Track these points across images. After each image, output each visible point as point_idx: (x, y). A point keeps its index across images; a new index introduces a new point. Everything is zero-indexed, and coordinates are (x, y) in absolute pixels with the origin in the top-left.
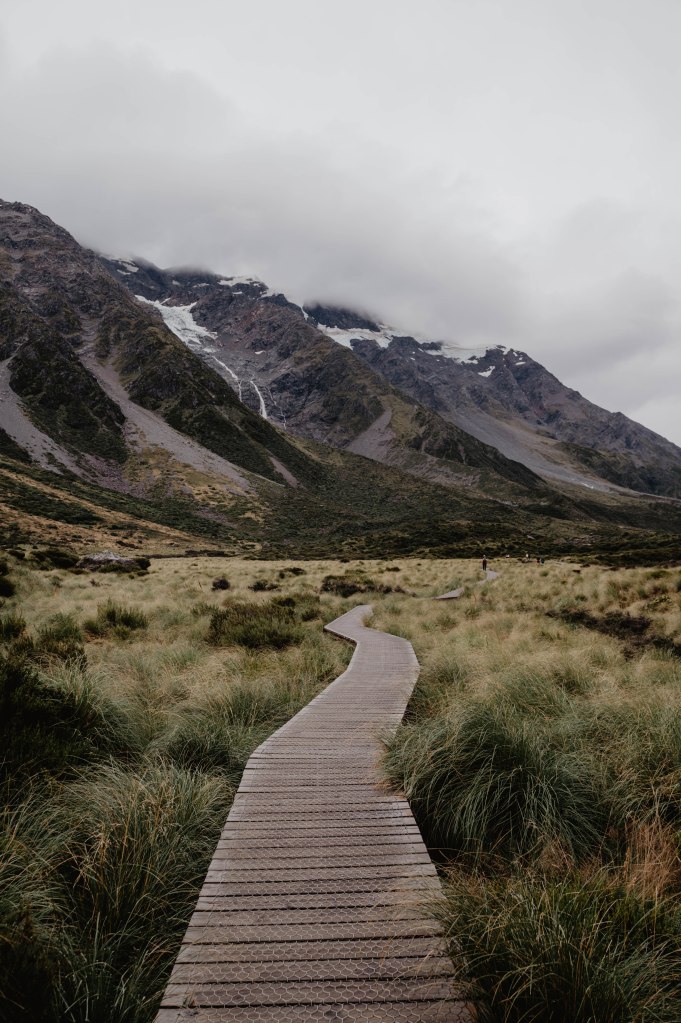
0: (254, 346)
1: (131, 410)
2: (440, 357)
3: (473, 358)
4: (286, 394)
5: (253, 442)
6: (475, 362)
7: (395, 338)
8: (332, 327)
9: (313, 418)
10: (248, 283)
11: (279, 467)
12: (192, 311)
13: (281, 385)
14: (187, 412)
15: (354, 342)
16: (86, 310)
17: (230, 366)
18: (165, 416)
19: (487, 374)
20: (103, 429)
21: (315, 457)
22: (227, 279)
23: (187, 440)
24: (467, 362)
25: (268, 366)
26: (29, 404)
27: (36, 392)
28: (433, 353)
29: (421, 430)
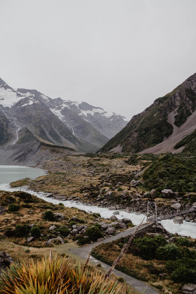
0: (71, 120)
1: (61, 136)
2: (103, 116)
3: (109, 116)
4: (76, 129)
5: (74, 140)
6: (110, 117)
7: (95, 112)
8: (83, 110)
9: (80, 133)
10: (68, 102)
11: (77, 143)
12: (61, 112)
13: (76, 127)
14: (67, 136)
15: (87, 114)
16: (52, 120)
17: (68, 124)
18: (64, 137)
19: (111, 120)
20: (59, 140)
21: (81, 141)
22: (64, 101)
23: (67, 140)
24: (108, 117)
25: (74, 124)
26: (52, 136)
27: (52, 135)
28: (102, 115)
29: (95, 136)
